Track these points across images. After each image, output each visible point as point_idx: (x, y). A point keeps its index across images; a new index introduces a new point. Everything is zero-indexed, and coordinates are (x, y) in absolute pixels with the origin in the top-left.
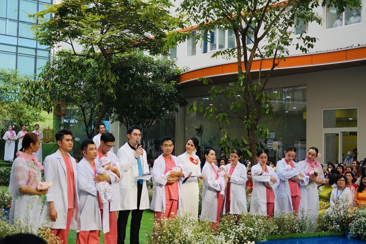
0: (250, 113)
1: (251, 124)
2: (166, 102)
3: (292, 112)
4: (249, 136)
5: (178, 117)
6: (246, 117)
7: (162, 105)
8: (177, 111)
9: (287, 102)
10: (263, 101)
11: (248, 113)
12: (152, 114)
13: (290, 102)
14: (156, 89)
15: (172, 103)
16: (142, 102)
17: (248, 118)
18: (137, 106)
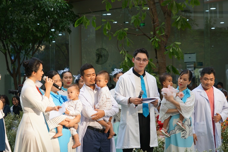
0: (158, 28)
1: (158, 42)
2: (55, 20)
3: (220, 29)
4: (156, 58)
5: (72, 39)
6: (152, 33)
7: (50, 24)
8: (70, 31)
9: (213, 15)
10: (174, 12)
11: (154, 28)
12: (37, 36)
13: (218, 15)
14: (40, 4)
15: (62, 22)
16: (21, 21)
17: (155, 34)
18: (17, 27)
